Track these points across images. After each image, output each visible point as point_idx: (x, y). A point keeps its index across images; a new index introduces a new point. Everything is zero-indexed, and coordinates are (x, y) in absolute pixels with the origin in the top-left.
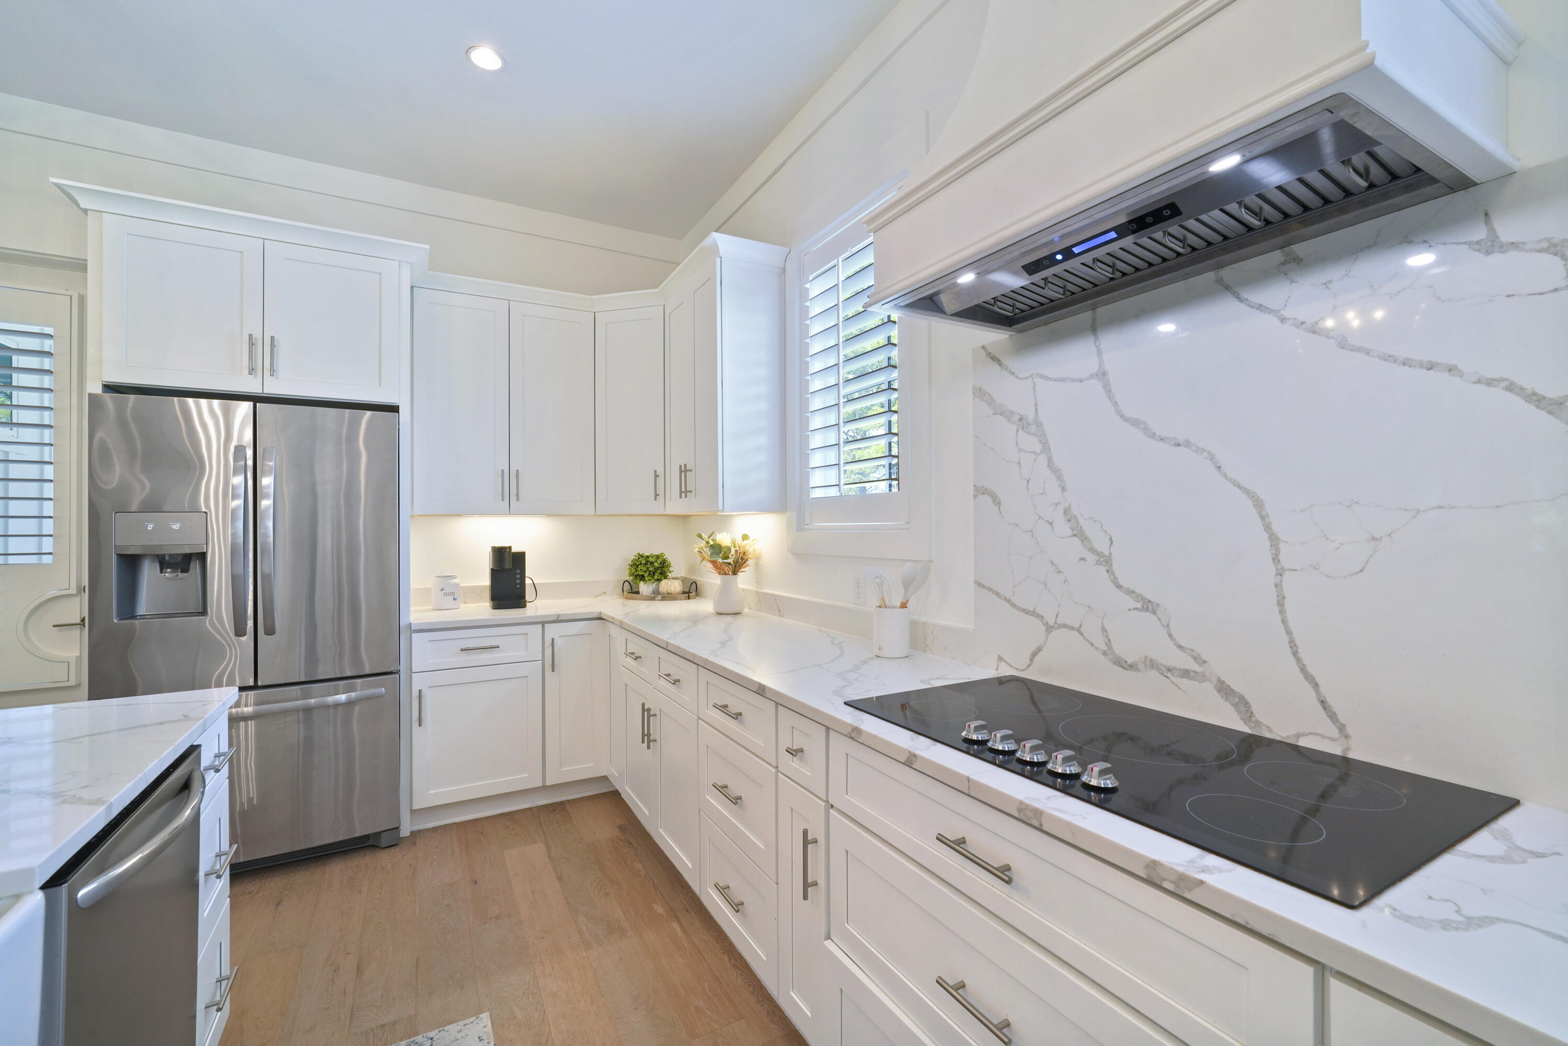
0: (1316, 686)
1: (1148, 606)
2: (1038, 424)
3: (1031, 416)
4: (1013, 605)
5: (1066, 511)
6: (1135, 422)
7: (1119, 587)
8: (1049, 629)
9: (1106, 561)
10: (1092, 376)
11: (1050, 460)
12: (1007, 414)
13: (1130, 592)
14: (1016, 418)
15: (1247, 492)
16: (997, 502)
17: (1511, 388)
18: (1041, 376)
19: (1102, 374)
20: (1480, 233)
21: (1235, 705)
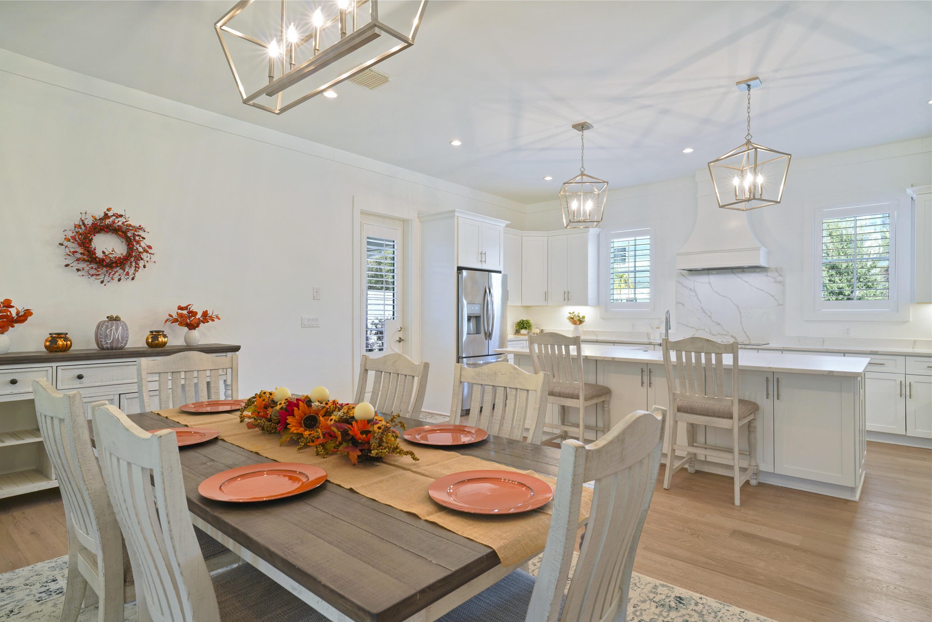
0: (746, 334)
1: (719, 324)
2: (695, 291)
3: (693, 289)
4: (688, 326)
5: (701, 308)
6: (716, 292)
7: (713, 321)
8: (697, 330)
9: (710, 317)
10: (707, 283)
11: (698, 298)
12: (687, 288)
13: (715, 322)
14: (689, 289)
15: (736, 305)
16: (683, 304)
17: (769, 294)
18: (695, 281)
19: (710, 283)
20: (766, 274)
21: (734, 338)
